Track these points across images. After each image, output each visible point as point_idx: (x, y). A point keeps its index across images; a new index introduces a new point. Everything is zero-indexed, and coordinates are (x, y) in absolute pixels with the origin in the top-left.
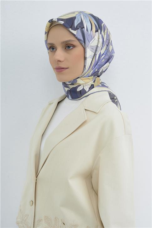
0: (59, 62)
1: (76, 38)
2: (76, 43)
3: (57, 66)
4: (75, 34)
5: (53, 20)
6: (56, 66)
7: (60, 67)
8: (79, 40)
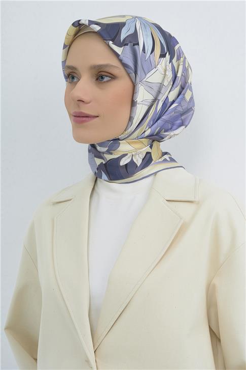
0: (81, 103)
1: (121, 61)
2: (119, 71)
3: (77, 110)
4: (120, 53)
5: (80, 22)
6: (75, 110)
7: (81, 113)
8: (125, 66)
